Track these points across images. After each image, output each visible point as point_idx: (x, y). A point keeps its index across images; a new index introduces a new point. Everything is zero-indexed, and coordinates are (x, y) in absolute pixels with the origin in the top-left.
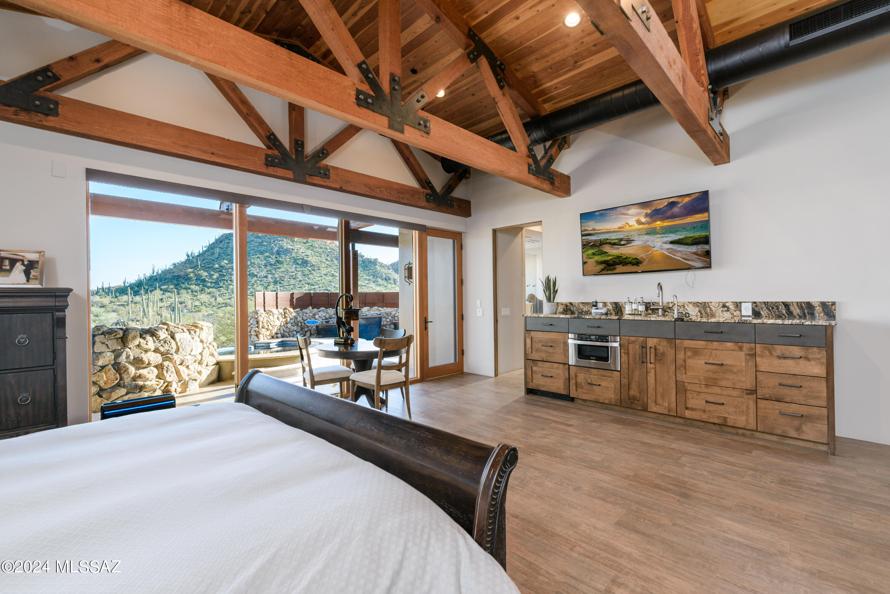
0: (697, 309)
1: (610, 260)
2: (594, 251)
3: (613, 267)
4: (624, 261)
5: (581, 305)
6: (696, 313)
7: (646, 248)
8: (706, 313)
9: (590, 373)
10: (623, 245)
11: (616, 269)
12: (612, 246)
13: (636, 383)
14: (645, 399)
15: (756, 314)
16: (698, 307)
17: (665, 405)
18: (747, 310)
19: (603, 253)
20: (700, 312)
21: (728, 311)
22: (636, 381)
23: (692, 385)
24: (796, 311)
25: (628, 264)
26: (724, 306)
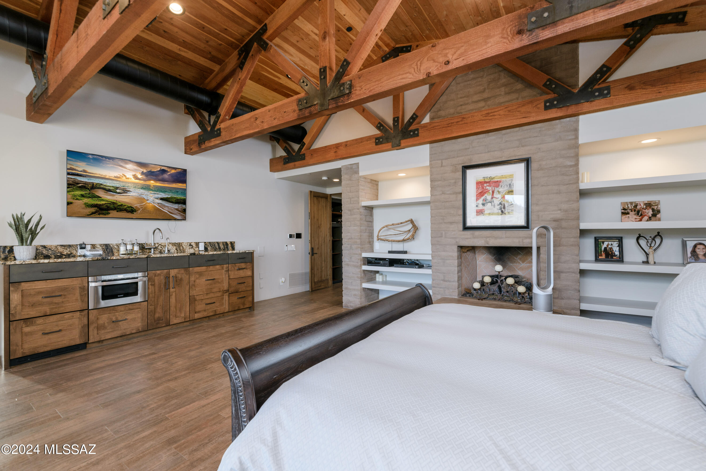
0: (175, 247)
1: (103, 204)
2: (83, 193)
3: (106, 212)
4: (118, 207)
5: (59, 248)
6: (174, 250)
7: (141, 200)
8: (180, 250)
9: (116, 310)
10: (119, 193)
11: (110, 213)
12: (106, 192)
13: (160, 307)
14: (168, 317)
15: (206, 249)
16: (175, 246)
17: (182, 316)
18: (202, 247)
19: (95, 197)
20: (176, 249)
21: (192, 248)
22: (160, 305)
23: (199, 296)
24: (222, 247)
25: (123, 210)
26: (190, 245)
